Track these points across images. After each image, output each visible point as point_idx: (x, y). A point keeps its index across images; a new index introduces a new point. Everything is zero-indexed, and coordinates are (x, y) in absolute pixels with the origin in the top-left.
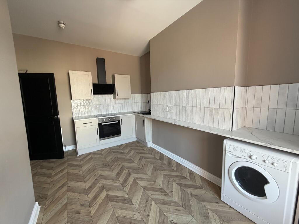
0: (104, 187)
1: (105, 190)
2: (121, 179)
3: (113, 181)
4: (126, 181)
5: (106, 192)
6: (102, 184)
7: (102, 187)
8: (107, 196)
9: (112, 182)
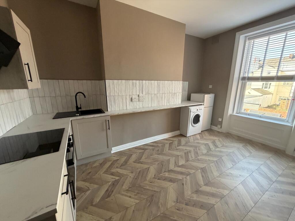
0: (196, 191)
1: (200, 189)
2: (180, 177)
3: (184, 184)
4: (182, 173)
5: (201, 187)
6: (193, 194)
7: (197, 193)
8: (206, 185)
9: (186, 184)
